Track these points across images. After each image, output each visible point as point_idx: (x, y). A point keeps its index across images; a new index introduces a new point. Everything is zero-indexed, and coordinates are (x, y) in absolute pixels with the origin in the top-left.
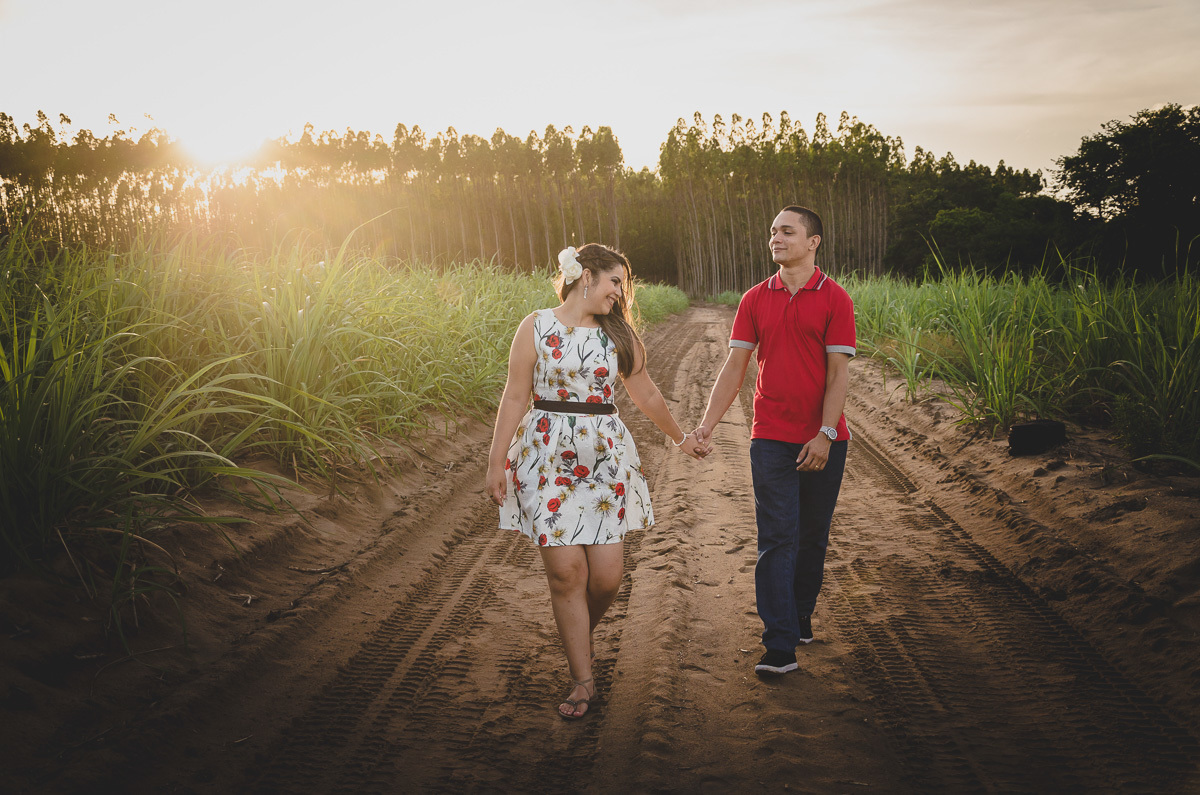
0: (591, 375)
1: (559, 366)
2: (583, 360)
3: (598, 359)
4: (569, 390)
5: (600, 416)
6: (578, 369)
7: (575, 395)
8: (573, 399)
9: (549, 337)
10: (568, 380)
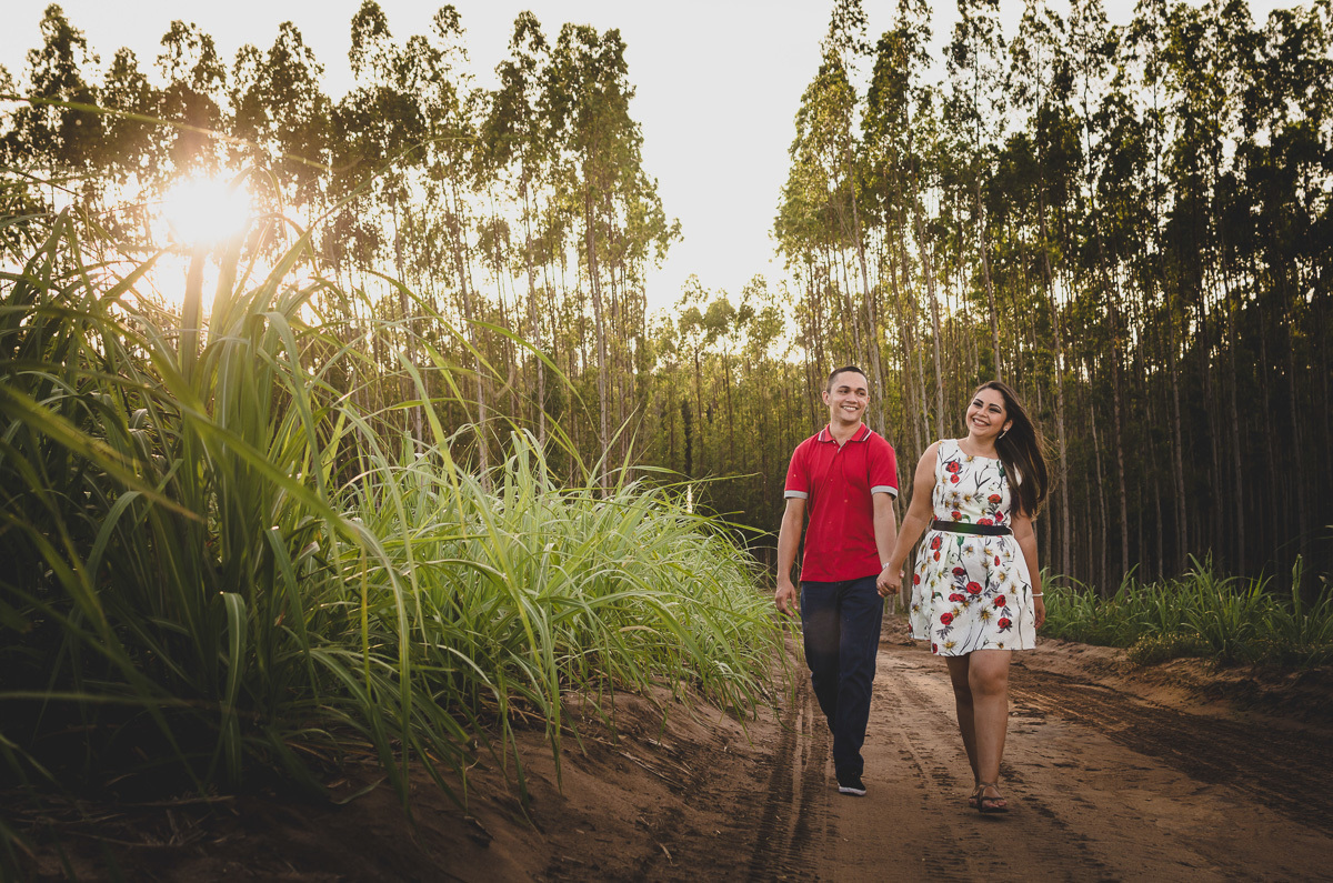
0: (985, 501)
1: (955, 490)
2: (978, 486)
3: (993, 487)
4: (962, 513)
5: (989, 537)
6: (974, 493)
7: (967, 517)
8: (965, 521)
9: (950, 463)
10: (963, 504)
